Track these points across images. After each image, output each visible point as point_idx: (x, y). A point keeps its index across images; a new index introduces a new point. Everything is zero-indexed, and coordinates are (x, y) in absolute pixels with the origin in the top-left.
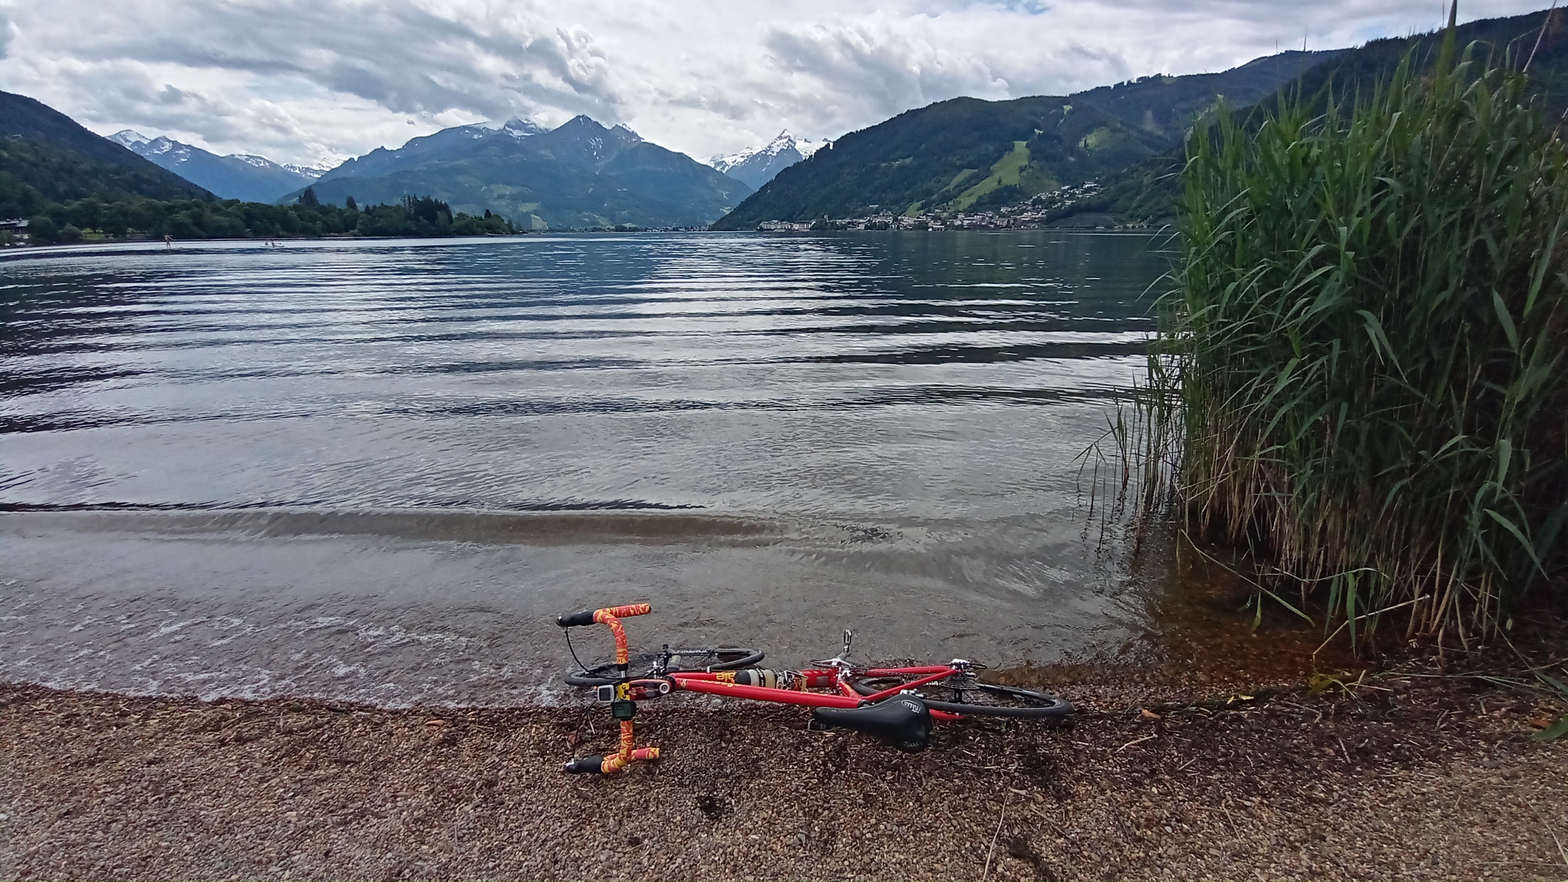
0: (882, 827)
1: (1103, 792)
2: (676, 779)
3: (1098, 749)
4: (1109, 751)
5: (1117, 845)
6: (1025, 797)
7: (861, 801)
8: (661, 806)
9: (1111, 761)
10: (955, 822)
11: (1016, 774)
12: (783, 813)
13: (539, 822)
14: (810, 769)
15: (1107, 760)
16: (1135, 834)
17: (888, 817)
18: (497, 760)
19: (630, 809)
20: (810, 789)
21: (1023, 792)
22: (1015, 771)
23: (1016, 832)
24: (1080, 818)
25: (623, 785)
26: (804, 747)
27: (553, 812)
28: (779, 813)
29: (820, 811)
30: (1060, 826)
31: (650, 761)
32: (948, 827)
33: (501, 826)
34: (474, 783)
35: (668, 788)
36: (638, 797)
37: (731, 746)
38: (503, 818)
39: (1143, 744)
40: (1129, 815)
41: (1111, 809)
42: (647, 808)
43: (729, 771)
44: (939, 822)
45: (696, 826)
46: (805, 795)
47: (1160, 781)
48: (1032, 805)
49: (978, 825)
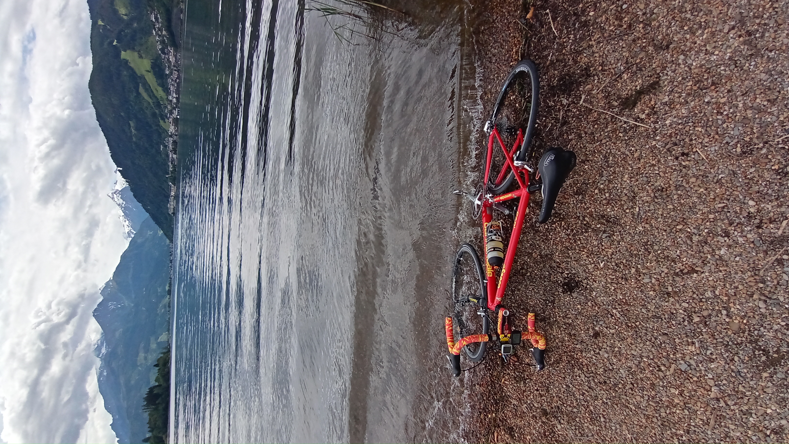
0: (602, 186)
1: (590, 46)
2: (550, 304)
3: (555, 47)
4: (558, 41)
5: (634, 41)
6: (587, 96)
7: (580, 197)
8: (569, 316)
9: (564, 40)
10: (604, 141)
11: (570, 100)
12: (584, 245)
13: (574, 389)
14: (554, 226)
15: (564, 42)
16: (625, 29)
17: (594, 182)
18: (525, 405)
19: (570, 334)
20: (568, 227)
21: (583, 97)
22: (568, 100)
23: (616, 104)
24: (610, 62)
25: (552, 337)
26: (536, 227)
27: (568, 380)
28: (584, 248)
29: (585, 223)
30: (612, 76)
31: (536, 319)
32: (606, 146)
33: (575, 410)
34: (543, 422)
35: (557, 310)
36: (562, 329)
37: (530, 270)
38: (570, 409)
39: (554, 19)
40: (611, 31)
41: (605, 42)
42: (570, 324)
43: (547, 273)
44: (602, 151)
45: (586, 297)
46: (572, 230)
47: (583, 11)
48: (594, 92)
49: (607, 127)
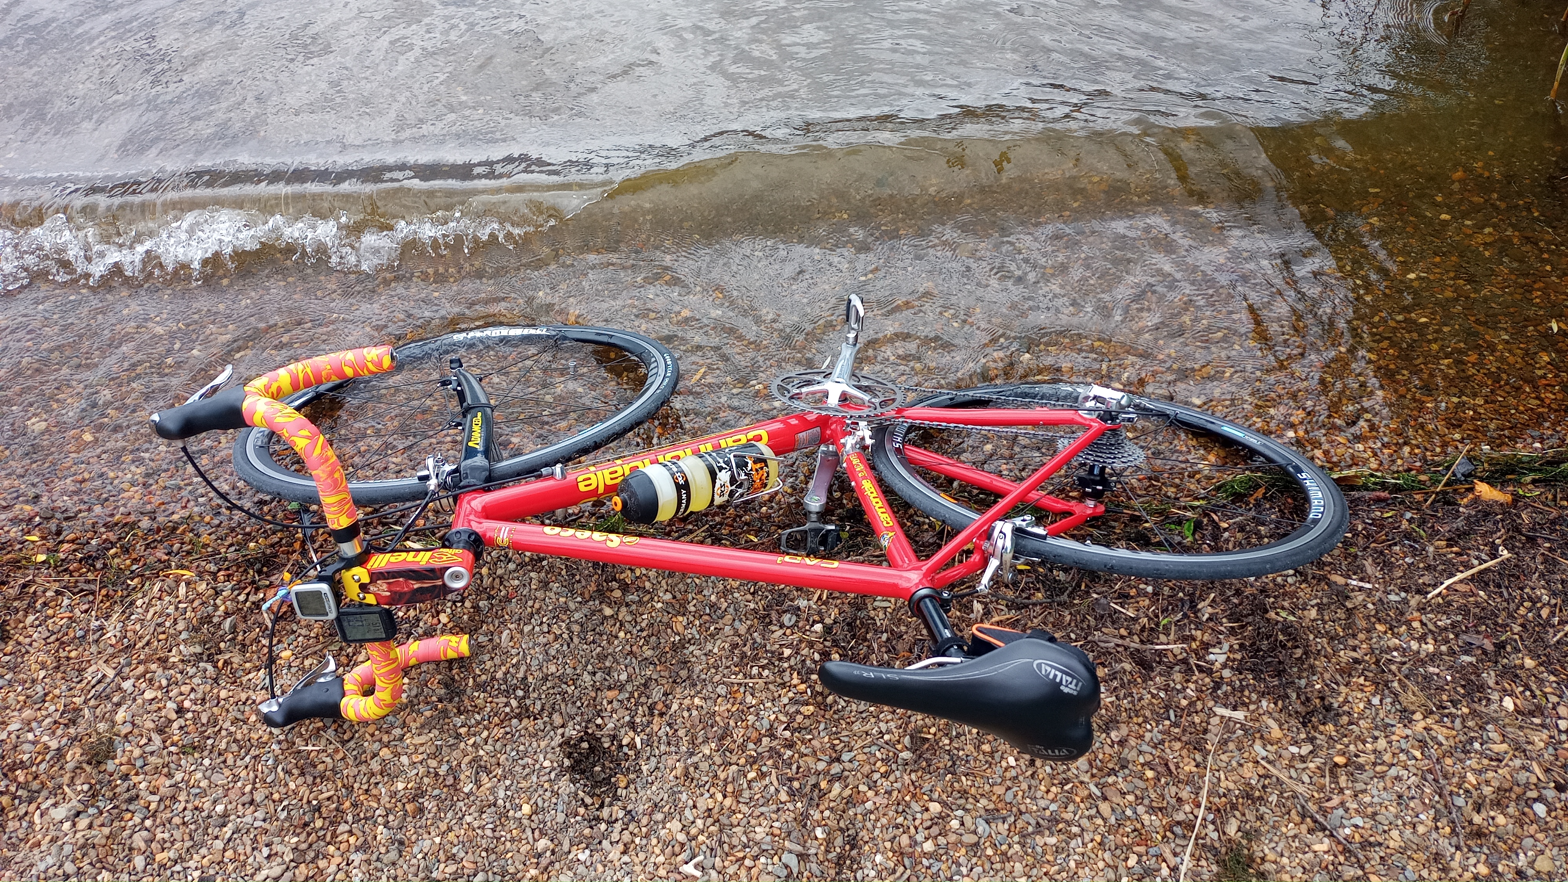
0: (955, 824)
1: (1406, 717)
2: (514, 703)
3: (1393, 597)
4: (1413, 603)
5: (1437, 857)
6: (1243, 727)
7: (906, 755)
8: (484, 778)
9: (1416, 624)
10: (1104, 807)
11: (1227, 673)
12: (746, 794)
13: (219, 844)
14: (795, 681)
15: (1408, 623)
16: (1470, 822)
17: (964, 793)
18: (111, 673)
19: (419, 793)
20: (799, 729)
21: (1239, 715)
22: (1224, 666)
23: (1232, 829)
24: (1364, 791)
25: (397, 732)
26: (780, 614)
27: (248, 819)
28: (737, 795)
29: (823, 785)
30: (1318, 802)
31: (451, 662)
32: (1090, 818)
33: (139, 862)
34: (60, 753)
35: (498, 732)
36: (433, 763)
37: (623, 613)
38: (138, 841)
39: (1480, 579)
40: (1463, 778)
41: (1425, 764)
42: (455, 787)
43: (624, 677)
44: (1071, 807)
45: (566, 826)
46: (790, 745)
47: (1511, 674)
48: (1258, 747)
49: (1151, 810)
